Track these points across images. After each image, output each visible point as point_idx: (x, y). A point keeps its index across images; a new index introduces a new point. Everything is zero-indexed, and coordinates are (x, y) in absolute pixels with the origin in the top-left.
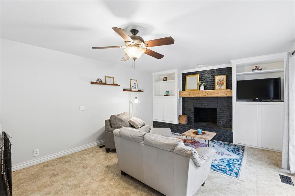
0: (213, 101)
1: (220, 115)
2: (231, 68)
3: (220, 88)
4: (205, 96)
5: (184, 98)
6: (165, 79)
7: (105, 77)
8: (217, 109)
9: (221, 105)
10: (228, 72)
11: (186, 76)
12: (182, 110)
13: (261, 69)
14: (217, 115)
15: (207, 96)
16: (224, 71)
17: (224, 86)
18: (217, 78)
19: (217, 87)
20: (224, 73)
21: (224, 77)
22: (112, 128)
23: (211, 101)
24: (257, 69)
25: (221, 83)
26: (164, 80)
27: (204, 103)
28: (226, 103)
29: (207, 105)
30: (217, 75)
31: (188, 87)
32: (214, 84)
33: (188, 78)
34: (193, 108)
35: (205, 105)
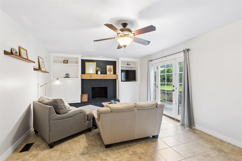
0: (105, 82)
1: (110, 91)
2: (115, 62)
3: (110, 73)
4: (102, 79)
5: (83, 80)
6: (66, 62)
7: (19, 48)
8: (108, 87)
9: (110, 84)
10: (114, 64)
11: (86, 62)
12: (82, 90)
13: (130, 65)
14: (108, 91)
15: (103, 78)
16: (112, 63)
17: (112, 73)
18: (108, 67)
19: (108, 73)
20: (112, 64)
21: (112, 67)
22: (59, 115)
23: (104, 82)
24: (128, 64)
25: (110, 71)
26: (64, 63)
27: (99, 83)
28: (113, 83)
29: (101, 85)
30: (108, 65)
31: (87, 72)
32: (106, 70)
33: (87, 64)
34: (91, 88)
35: (100, 85)
